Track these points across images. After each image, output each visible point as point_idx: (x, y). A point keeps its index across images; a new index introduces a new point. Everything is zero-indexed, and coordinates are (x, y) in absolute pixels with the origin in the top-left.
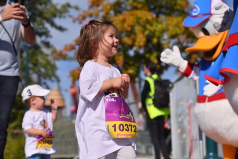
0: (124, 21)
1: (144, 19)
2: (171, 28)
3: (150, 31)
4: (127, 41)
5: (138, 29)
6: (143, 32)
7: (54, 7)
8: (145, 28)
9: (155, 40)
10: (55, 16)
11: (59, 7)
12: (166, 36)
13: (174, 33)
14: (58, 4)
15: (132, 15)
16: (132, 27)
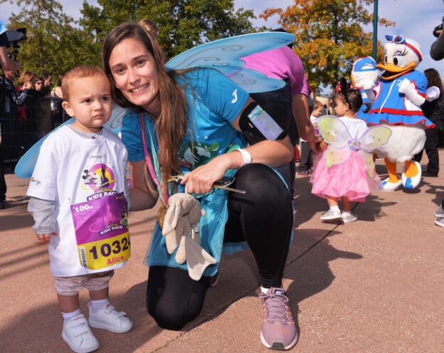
3: (330, 54)
4: (312, 61)
5: (321, 52)
6: (325, 55)
8: (326, 52)
9: (333, 61)
16: (317, 52)
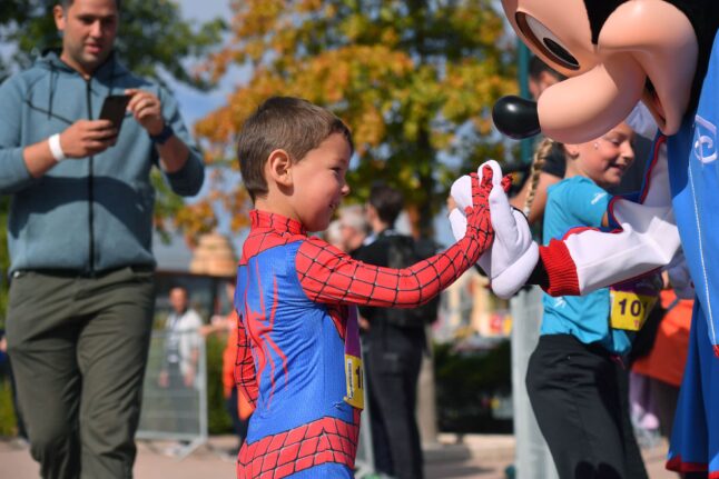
0: (324, 75)
1: (383, 71)
2: (454, 95)
3: (401, 102)
7: (184, 28)
8: (385, 95)
10: (184, 52)
11: (196, 29)
12: (441, 116)
13: (461, 109)
14: (194, 22)
15: (348, 59)
